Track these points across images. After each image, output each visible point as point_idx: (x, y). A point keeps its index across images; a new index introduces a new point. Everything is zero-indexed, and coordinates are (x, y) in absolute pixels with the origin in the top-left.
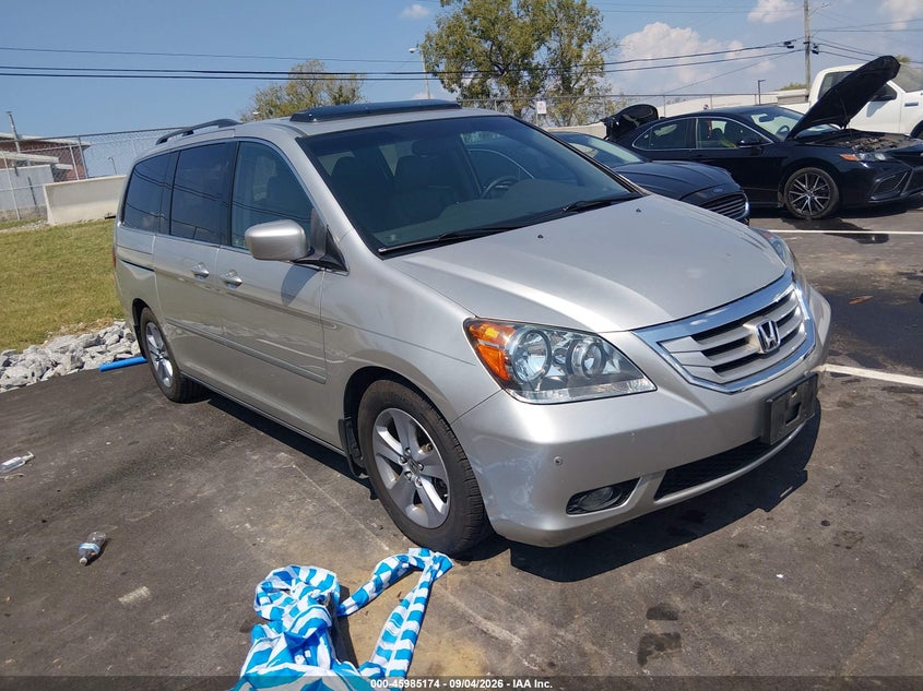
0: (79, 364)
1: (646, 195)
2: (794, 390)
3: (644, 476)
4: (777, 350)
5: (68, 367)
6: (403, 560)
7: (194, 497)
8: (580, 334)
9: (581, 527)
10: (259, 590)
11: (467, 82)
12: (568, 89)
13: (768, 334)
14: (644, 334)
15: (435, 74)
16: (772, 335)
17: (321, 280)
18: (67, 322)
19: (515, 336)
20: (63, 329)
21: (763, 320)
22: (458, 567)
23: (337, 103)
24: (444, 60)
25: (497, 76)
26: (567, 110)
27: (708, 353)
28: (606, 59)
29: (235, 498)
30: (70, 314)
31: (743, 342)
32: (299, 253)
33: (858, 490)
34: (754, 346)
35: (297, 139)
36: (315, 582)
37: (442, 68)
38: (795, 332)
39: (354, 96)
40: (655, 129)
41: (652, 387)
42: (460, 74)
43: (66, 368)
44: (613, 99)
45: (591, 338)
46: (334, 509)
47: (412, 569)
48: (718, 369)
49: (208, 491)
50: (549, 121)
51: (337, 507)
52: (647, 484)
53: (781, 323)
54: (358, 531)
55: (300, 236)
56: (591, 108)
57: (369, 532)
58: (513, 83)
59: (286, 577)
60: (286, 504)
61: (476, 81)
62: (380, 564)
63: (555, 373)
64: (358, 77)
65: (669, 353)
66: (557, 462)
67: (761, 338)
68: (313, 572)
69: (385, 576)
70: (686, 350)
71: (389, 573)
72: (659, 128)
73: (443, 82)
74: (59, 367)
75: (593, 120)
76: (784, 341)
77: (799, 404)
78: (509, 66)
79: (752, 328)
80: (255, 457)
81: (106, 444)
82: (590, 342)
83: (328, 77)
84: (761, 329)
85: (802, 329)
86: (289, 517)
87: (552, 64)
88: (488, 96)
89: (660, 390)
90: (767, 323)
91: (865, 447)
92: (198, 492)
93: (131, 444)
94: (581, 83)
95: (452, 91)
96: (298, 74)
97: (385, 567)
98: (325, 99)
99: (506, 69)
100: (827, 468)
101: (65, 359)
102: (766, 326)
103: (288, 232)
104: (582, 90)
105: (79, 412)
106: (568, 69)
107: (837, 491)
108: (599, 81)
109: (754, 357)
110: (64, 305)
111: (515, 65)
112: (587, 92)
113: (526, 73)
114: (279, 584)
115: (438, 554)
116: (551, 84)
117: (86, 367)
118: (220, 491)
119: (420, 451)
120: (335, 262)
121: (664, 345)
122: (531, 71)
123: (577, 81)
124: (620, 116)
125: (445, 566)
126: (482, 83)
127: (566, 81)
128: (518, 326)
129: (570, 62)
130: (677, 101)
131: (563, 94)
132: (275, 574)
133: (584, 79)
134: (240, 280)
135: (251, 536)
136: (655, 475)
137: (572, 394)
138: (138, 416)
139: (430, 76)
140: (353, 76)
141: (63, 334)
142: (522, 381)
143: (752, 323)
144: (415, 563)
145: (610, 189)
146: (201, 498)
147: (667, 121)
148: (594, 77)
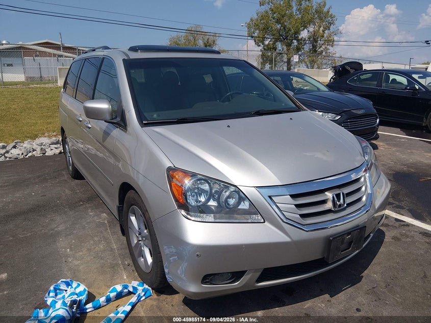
0: (44, 152)
1: (305, 110)
2: (349, 234)
3: (249, 270)
4: (345, 209)
5: (39, 153)
6: (125, 287)
7: (53, 230)
8: (227, 185)
9: (209, 292)
10: (52, 288)
11: (267, 42)
12: (315, 51)
13: (339, 200)
14: (261, 190)
15: (252, 37)
16: (342, 201)
17: (116, 132)
18: (49, 131)
19: (190, 180)
20: (46, 134)
21: (337, 191)
22: (155, 296)
23: (206, 46)
24: (257, 31)
25: (281, 41)
26: (313, 61)
27: (298, 206)
28: (336, 38)
29: (70, 235)
30: (51, 128)
31: (324, 202)
32: (108, 117)
33: (384, 293)
34: (329, 205)
35: (124, 60)
36: (78, 291)
37: (256, 35)
38: (359, 200)
39: (214, 43)
40: (361, 75)
41: (262, 221)
42: (264, 39)
43: (38, 153)
44: (336, 58)
45: (233, 188)
46: (112, 250)
47: (130, 293)
48: (303, 216)
49: (61, 228)
50: (304, 65)
51: (115, 249)
52: (250, 275)
53: (349, 194)
54: (117, 265)
55: (108, 109)
56: (324, 61)
57: (121, 266)
58: (289, 45)
59: (68, 284)
60: (92, 242)
61: (271, 43)
62: (112, 288)
63: (212, 203)
64: (217, 35)
65: (275, 203)
66: (197, 255)
67: (334, 201)
68: (79, 285)
69: (112, 295)
70: (286, 203)
71: (115, 293)
72: (362, 75)
73: (255, 41)
74: (35, 152)
75: (325, 67)
76: (349, 205)
77: (352, 242)
78: (287, 37)
79: (329, 195)
80: (91, 214)
81: (32, 194)
82: (232, 190)
83: (203, 33)
84: (335, 196)
85: (364, 199)
86: (89, 250)
87: (309, 38)
88: (276, 50)
89: (266, 223)
90: (340, 193)
91: (398, 266)
92: (56, 227)
93: (42, 196)
94: (321, 49)
95: (259, 46)
96: (189, 31)
97: (114, 290)
98: (201, 44)
99: (286, 38)
100: (373, 275)
101: (39, 149)
102: (338, 196)
103: (103, 106)
104: (322, 52)
105: (30, 176)
106: (316, 42)
107: (373, 291)
108: (331, 49)
109: (328, 211)
110: (50, 123)
111: (291, 37)
112: (324, 53)
113: (295, 41)
114: (63, 287)
115: (146, 286)
116: (307, 47)
117: (46, 154)
118: (66, 229)
119: (146, 231)
120: (123, 125)
121: (273, 198)
122: (298, 40)
123: (320, 47)
124: (343, 66)
125: (148, 294)
126: (274, 43)
127: (314, 47)
128: (193, 175)
129: (318, 38)
130: (370, 63)
131: (312, 53)
132: (62, 282)
133: (323, 47)
134: (90, 126)
135: (67, 256)
136: (256, 270)
137: (215, 218)
138: (53, 182)
139: (250, 38)
140: (215, 35)
141: (45, 137)
142: (191, 206)
143: (329, 193)
144: (131, 290)
145: (286, 105)
146: (56, 231)
147: (367, 72)
148: (328, 47)
